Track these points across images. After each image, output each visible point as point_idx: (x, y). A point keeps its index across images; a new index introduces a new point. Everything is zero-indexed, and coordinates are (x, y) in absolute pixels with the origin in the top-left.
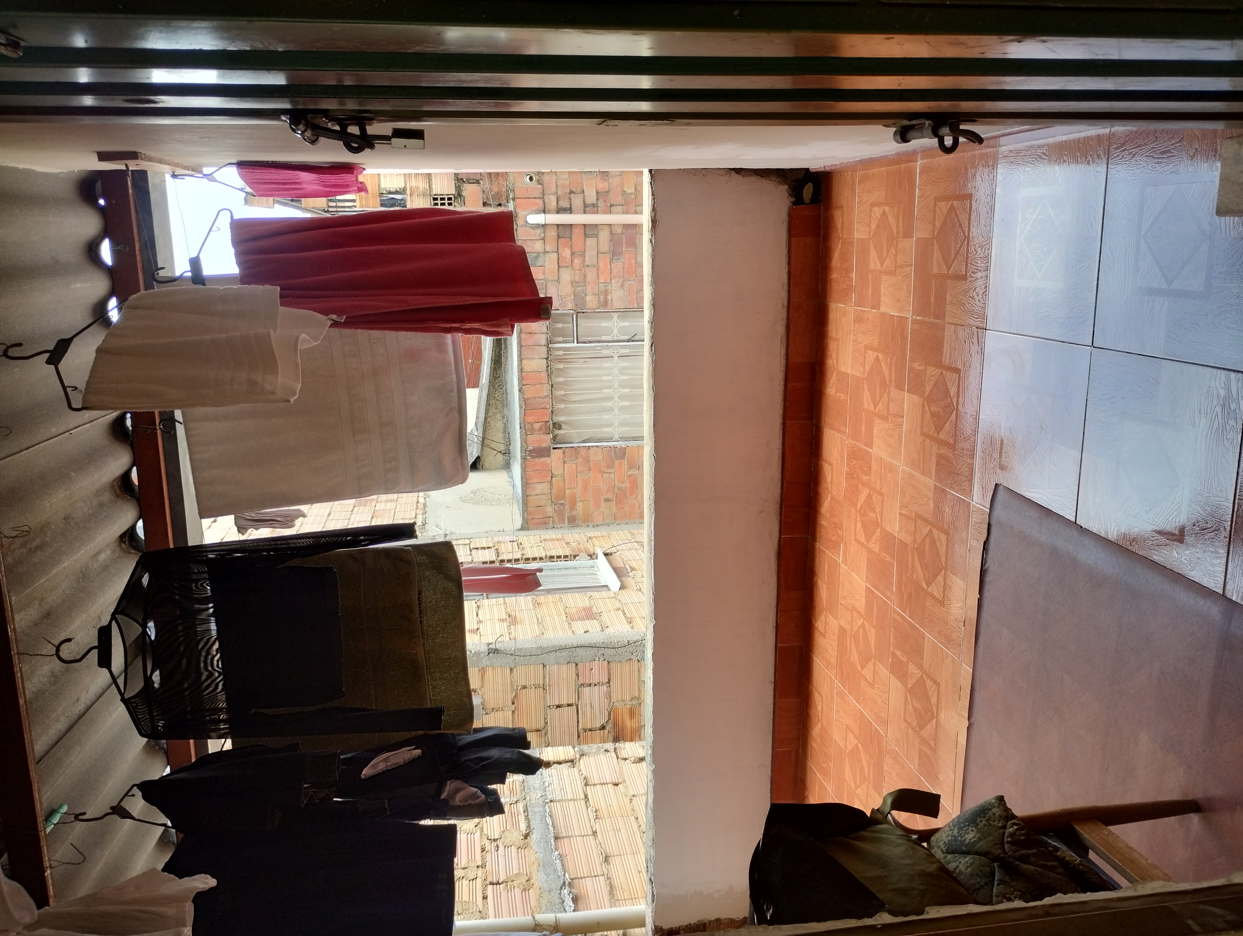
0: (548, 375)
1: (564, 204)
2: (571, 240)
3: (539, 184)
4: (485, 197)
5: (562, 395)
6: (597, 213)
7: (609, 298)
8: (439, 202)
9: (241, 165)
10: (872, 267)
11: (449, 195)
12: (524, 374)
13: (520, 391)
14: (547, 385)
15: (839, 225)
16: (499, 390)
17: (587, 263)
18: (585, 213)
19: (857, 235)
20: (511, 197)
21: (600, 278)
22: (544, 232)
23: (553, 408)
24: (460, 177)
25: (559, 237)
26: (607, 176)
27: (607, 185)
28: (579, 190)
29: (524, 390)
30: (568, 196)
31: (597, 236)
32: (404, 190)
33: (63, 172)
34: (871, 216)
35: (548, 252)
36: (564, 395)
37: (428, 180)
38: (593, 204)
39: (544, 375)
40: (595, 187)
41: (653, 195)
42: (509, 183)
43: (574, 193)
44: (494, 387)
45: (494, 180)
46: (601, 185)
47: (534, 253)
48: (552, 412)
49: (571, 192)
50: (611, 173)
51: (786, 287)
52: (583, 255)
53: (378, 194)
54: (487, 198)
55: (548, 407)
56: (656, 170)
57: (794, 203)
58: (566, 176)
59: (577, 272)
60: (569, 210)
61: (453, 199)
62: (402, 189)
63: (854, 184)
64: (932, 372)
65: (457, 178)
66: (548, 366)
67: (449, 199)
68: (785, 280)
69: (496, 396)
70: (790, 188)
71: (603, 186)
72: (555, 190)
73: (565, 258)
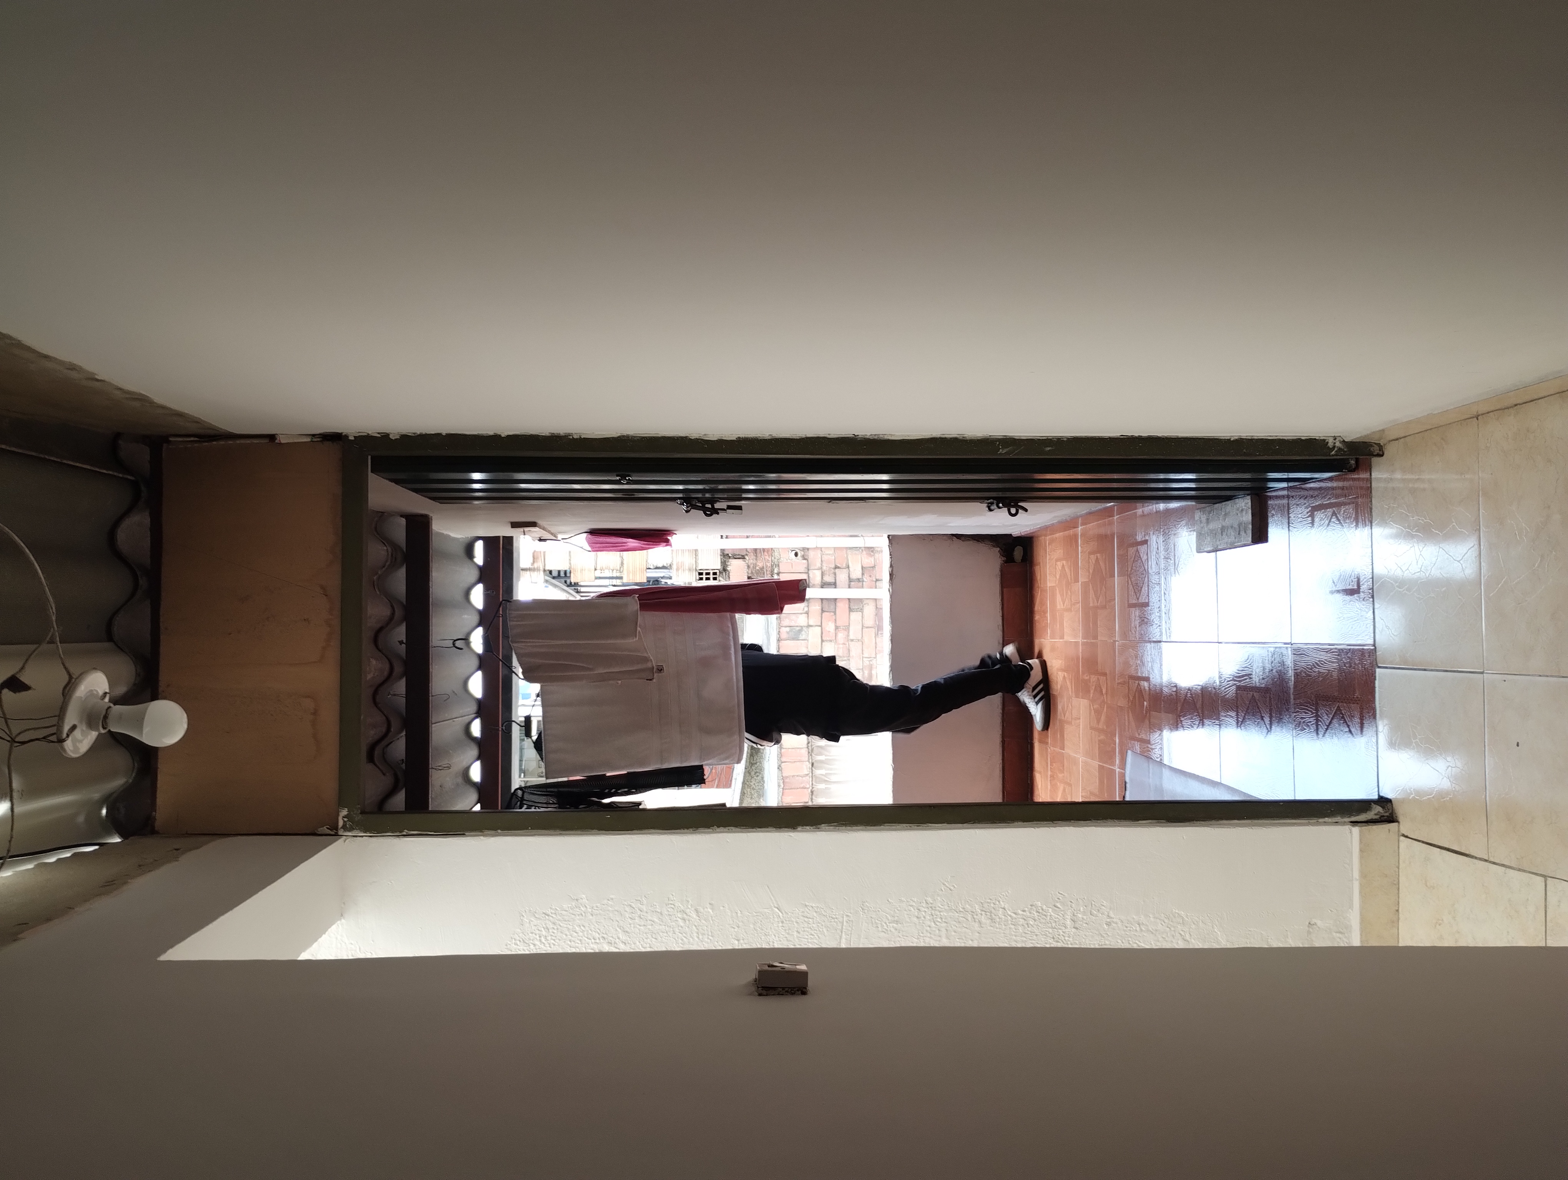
0: (809, 752)
1: (828, 579)
2: (835, 614)
3: (805, 559)
4: (750, 572)
5: (822, 775)
6: (862, 587)
7: (874, 672)
8: (704, 576)
9: (593, 532)
10: (1058, 607)
11: (714, 570)
12: (783, 750)
13: (778, 768)
14: (807, 763)
15: (1038, 578)
16: (755, 778)
17: (851, 637)
18: (849, 587)
19: (1049, 584)
20: (776, 571)
21: (864, 653)
22: (808, 606)
23: (813, 788)
24: (726, 552)
25: (823, 611)
26: (872, 551)
27: (873, 561)
28: (844, 565)
29: (783, 767)
30: (833, 570)
31: (862, 610)
32: (670, 565)
33: (462, 538)
34: (1056, 569)
35: (812, 626)
36: (825, 775)
37: (694, 556)
38: (859, 579)
39: (805, 752)
40: (860, 562)
41: (890, 555)
42: (775, 558)
43: (839, 568)
44: (750, 774)
45: (759, 555)
46: (867, 560)
47: (797, 626)
48: (812, 792)
49: (836, 567)
50: (877, 549)
51: (1001, 627)
52: (847, 628)
53: (645, 568)
54: (752, 573)
55: (808, 786)
56: (894, 536)
57: (1006, 562)
58: (831, 552)
59: (841, 646)
60: (834, 585)
61: (718, 573)
62: (669, 565)
63: (1046, 546)
64: (1094, 678)
65: (723, 553)
66: (808, 743)
67: (715, 574)
68: (1000, 623)
69: (752, 784)
70: (1002, 550)
71: (868, 561)
72: (820, 565)
73: (829, 632)
